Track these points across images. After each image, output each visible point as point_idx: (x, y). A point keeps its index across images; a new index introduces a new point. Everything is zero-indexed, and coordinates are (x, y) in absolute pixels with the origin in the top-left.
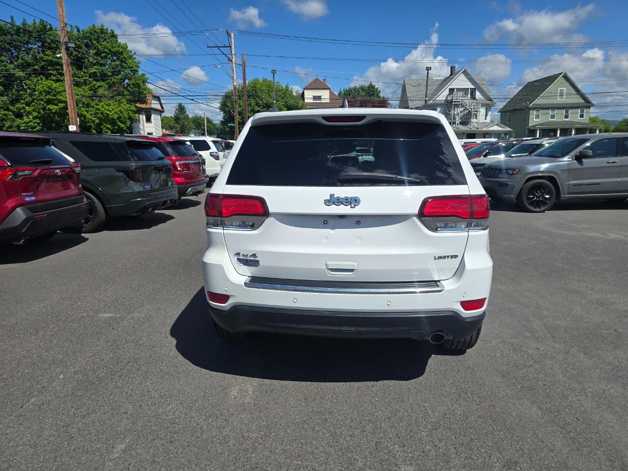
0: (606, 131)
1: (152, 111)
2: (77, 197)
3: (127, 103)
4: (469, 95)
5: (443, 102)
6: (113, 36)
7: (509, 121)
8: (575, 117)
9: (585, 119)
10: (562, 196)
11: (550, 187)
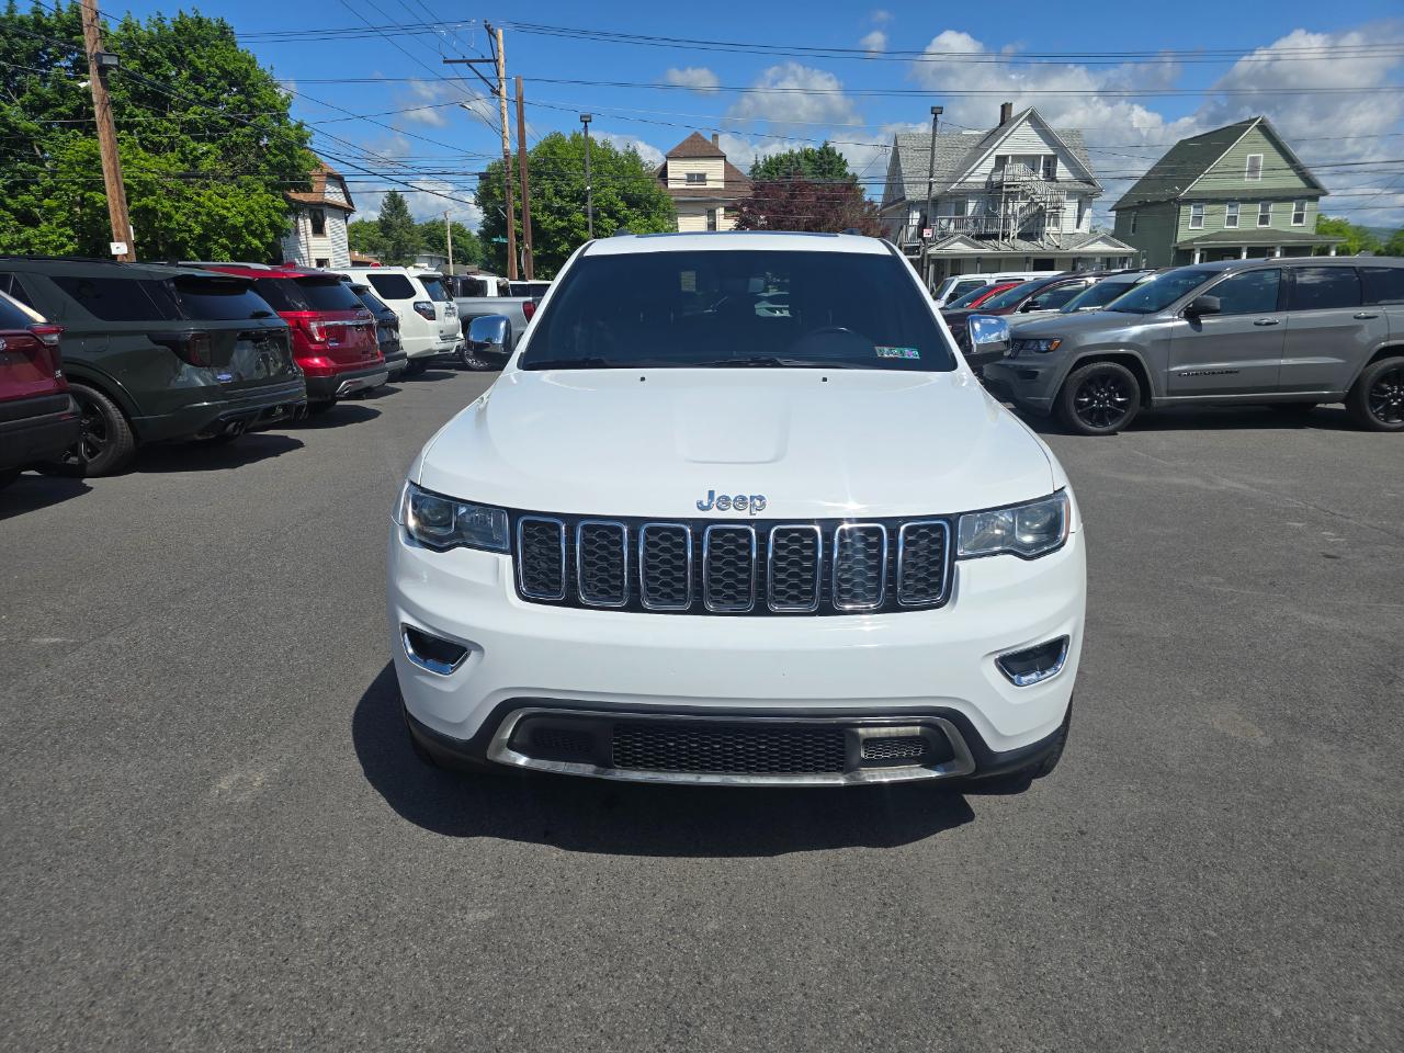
1: (326, 210)
2: (47, 397)
3: (267, 192)
4: (1041, 171)
5: (982, 187)
7: (1134, 232)
8: (1283, 220)
9: (1308, 227)
10: (1154, 398)
11: (1128, 378)
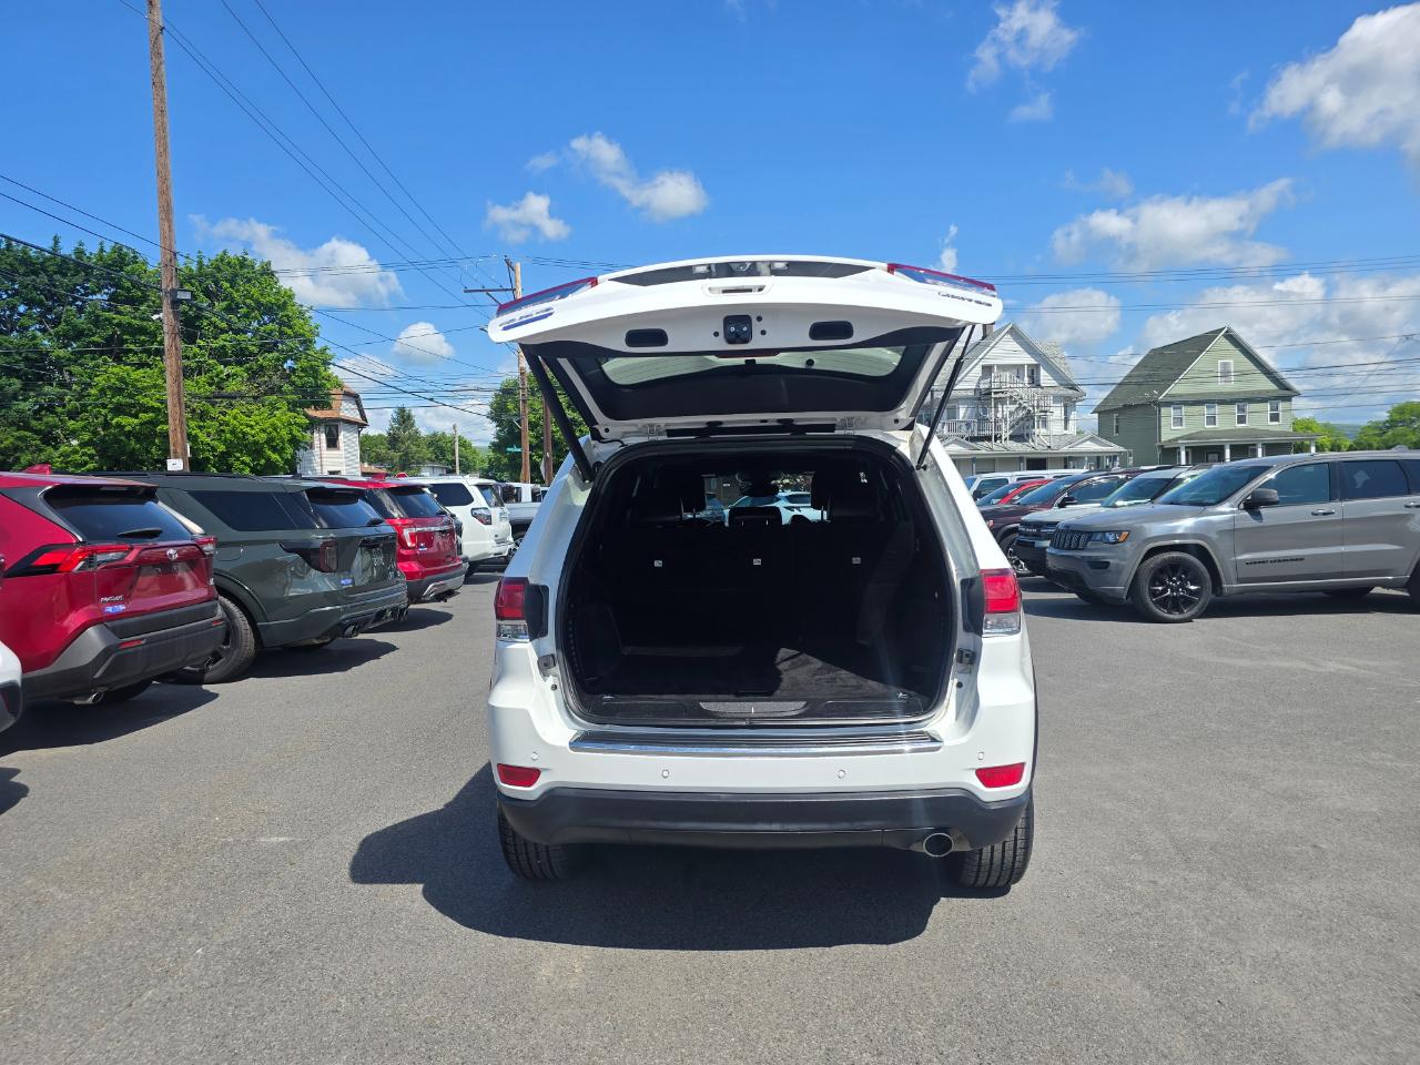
0: (1335, 448)
1: (341, 425)
2: (204, 605)
3: (289, 409)
4: (1026, 379)
5: (971, 394)
6: (267, 272)
7: (1117, 432)
8: (1259, 420)
9: (1283, 426)
10: (1224, 585)
11: (1198, 568)
